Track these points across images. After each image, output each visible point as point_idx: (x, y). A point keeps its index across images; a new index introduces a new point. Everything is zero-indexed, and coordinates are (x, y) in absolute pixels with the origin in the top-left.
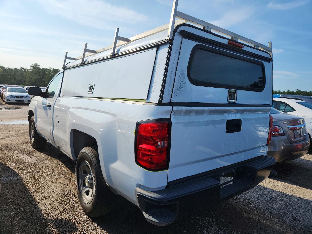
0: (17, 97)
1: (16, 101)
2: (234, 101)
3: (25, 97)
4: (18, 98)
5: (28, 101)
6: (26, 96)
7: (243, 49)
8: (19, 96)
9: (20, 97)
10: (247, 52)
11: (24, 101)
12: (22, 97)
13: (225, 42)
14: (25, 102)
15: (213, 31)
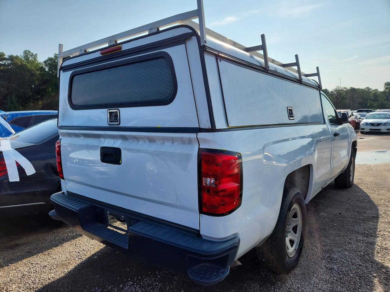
0: (372, 124)
1: (370, 129)
2: (117, 123)
3: (382, 124)
4: (374, 126)
5: (387, 129)
6: (385, 123)
7: (122, 50)
8: (374, 124)
9: (377, 125)
10: (133, 49)
11: (380, 130)
12: (379, 124)
13: (98, 55)
14: (382, 131)
15: (90, 50)
